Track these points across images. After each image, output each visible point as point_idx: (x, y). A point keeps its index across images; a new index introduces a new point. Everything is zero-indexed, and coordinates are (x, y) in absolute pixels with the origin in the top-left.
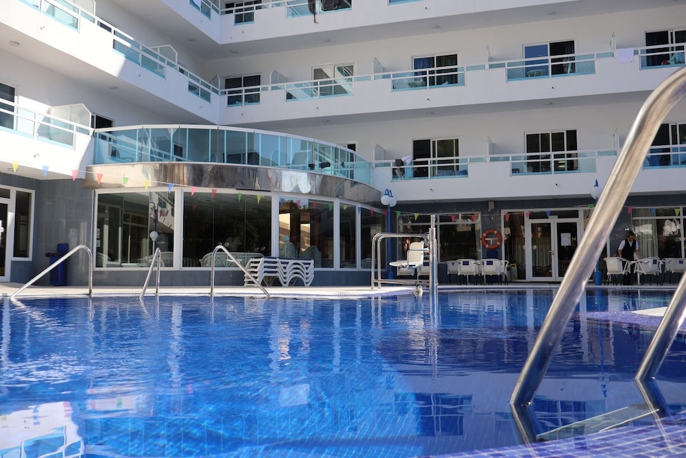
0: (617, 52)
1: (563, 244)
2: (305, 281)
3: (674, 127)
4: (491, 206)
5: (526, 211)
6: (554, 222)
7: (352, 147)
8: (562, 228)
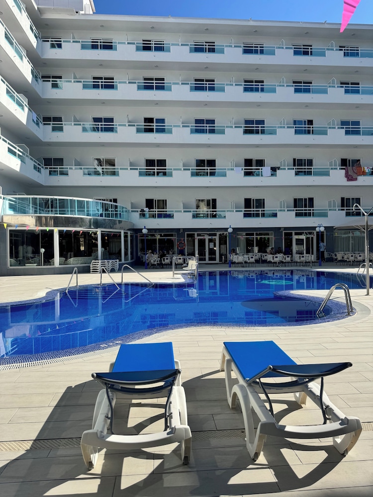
0: (235, 168)
1: (210, 247)
2: (116, 269)
3: (253, 200)
4: (181, 231)
5: (196, 233)
6: (207, 238)
7: (115, 201)
8: (210, 241)
